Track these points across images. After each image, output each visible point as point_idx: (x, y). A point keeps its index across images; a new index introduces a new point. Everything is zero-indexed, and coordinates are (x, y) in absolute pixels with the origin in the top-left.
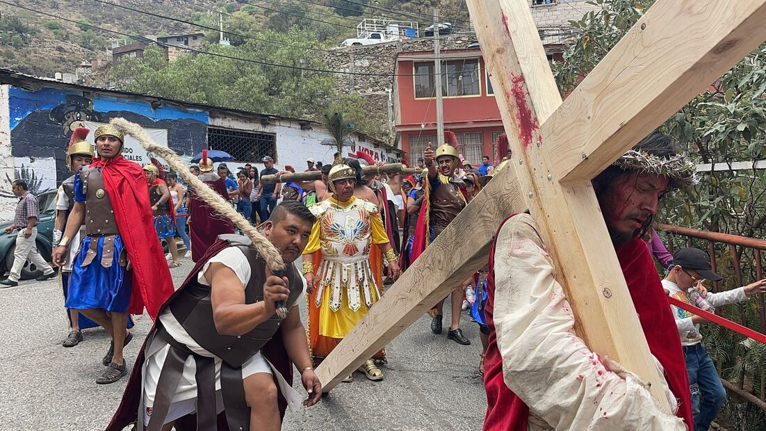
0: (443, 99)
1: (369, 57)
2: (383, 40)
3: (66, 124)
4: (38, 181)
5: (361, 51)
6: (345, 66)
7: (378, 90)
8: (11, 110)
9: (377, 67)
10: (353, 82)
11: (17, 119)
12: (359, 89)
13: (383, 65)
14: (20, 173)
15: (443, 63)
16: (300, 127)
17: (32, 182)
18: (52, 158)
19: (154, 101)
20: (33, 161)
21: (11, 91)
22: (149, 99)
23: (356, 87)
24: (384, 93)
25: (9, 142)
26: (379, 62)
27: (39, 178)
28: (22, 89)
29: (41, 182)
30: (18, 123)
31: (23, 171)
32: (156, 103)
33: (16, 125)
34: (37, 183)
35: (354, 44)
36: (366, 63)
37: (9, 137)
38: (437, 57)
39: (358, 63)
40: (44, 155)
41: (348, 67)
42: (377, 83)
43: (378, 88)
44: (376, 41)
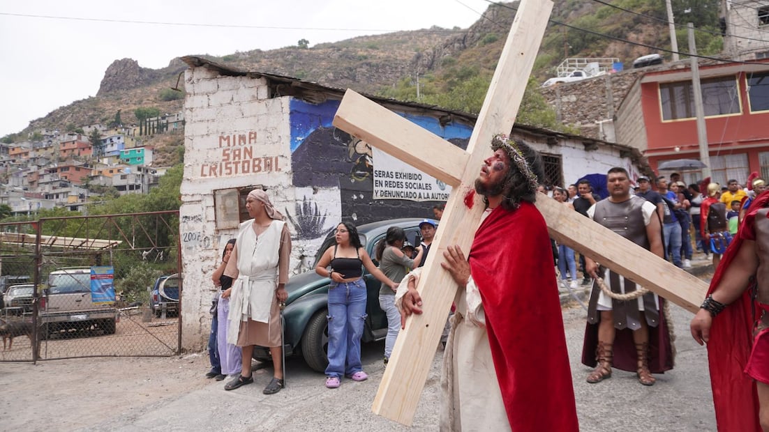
0: (706, 120)
1: (576, 92)
2: (585, 77)
3: (351, 145)
4: (322, 218)
5: (566, 89)
6: (551, 102)
7: (587, 123)
8: (293, 126)
9: (585, 102)
10: (561, 116)
11: (298, 138)
12: (566, 123)
13: (591, 99)
14: (302, 208)
15: (703, 81)
16: (583, 147)
17: (315, 219)
18: (337, 188)
19: (443, 116)
20: (315, 191)
21: (292, 104)
22: (438, 113)
23: (564, 121)
24: (593, 125)
25: (289, 168)
26: (586, 96)
27: (322, 214)
28: (305, 101)
29: (324, 218)
30: (299, 144)
31: (305, 205)
32: (445, 119)
33: (297, 147)
34: (321, 220)
35: (557, 82)
36: (573, 98)
37: (289, 162)
38: (696, 75)
39: (565, 99)
40: (327, 184)
41: (555, 103)
42: (586, 116)
43: (587, 121)
44: (579, 78)
